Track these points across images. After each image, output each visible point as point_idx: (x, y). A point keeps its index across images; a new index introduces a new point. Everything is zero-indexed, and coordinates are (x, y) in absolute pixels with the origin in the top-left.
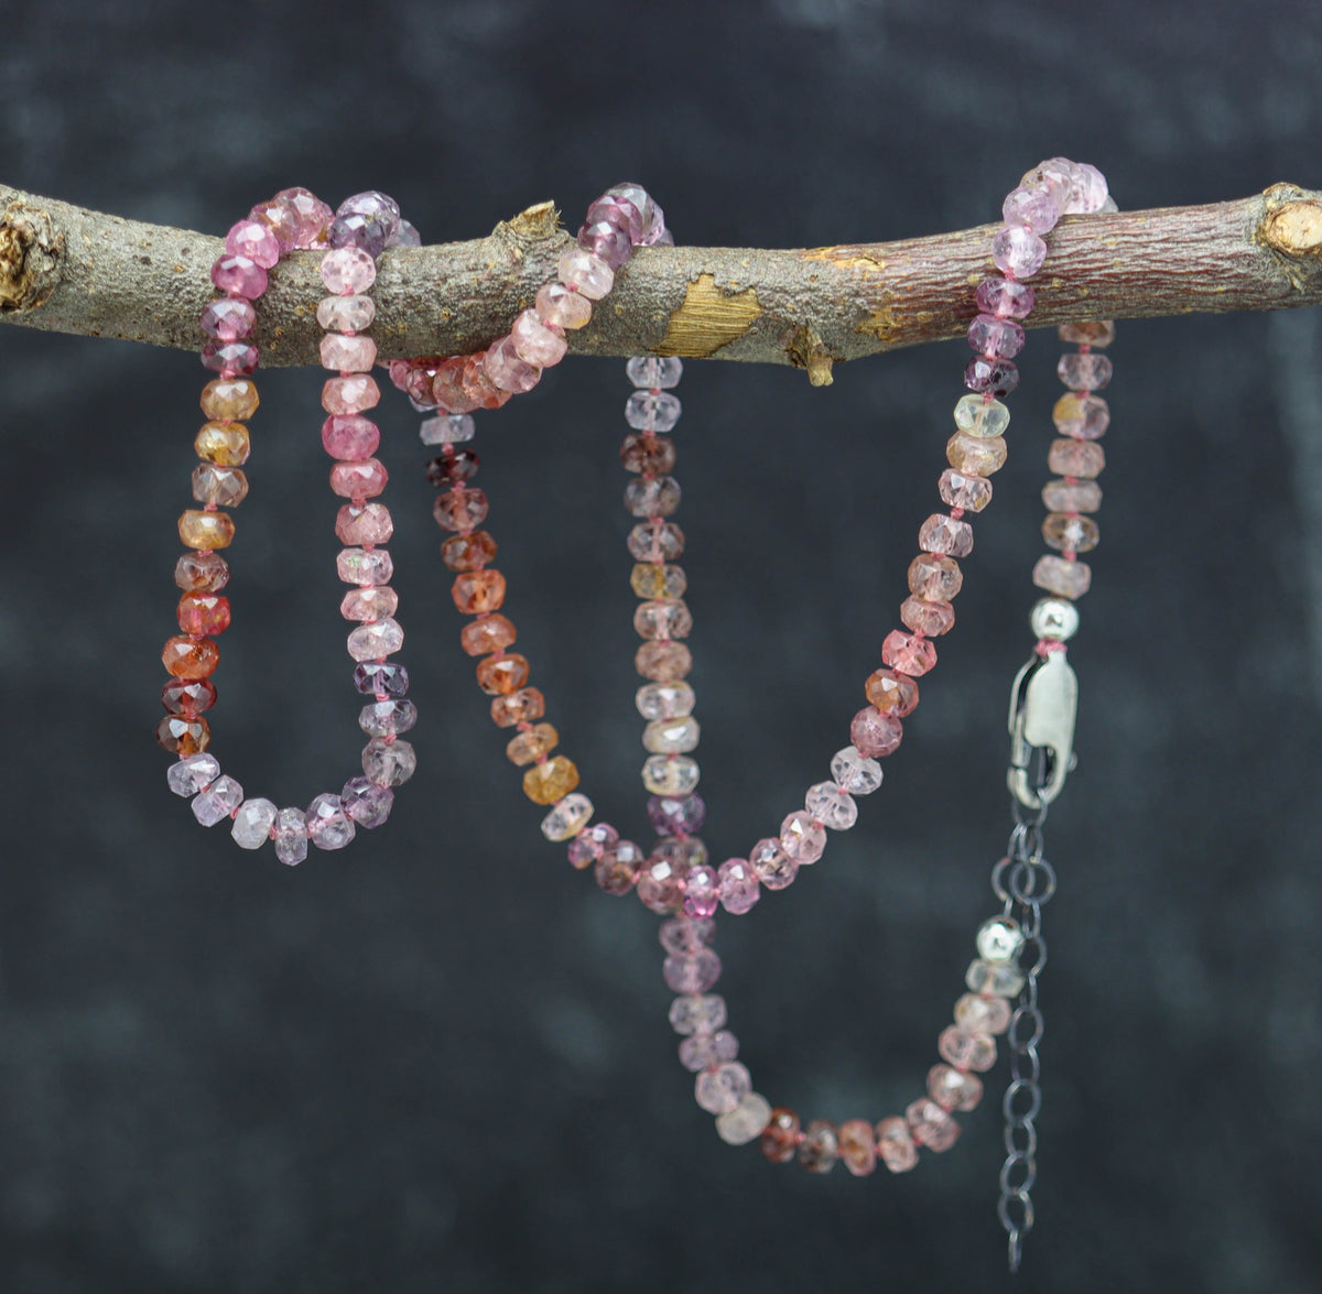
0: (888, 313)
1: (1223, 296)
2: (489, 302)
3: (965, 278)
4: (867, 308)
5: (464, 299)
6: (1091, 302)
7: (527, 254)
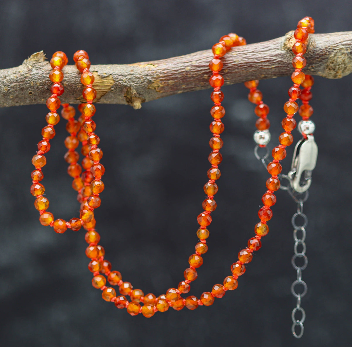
0: (158, 82)
1: (274, 69)
2: (20, 83)
3: (184, 68)
4: (151, 80)
5: (12, 83)
6: (229, 74)
7: (33, 67)
